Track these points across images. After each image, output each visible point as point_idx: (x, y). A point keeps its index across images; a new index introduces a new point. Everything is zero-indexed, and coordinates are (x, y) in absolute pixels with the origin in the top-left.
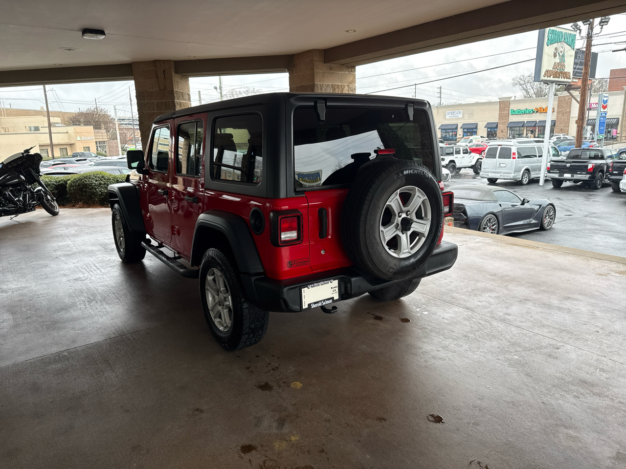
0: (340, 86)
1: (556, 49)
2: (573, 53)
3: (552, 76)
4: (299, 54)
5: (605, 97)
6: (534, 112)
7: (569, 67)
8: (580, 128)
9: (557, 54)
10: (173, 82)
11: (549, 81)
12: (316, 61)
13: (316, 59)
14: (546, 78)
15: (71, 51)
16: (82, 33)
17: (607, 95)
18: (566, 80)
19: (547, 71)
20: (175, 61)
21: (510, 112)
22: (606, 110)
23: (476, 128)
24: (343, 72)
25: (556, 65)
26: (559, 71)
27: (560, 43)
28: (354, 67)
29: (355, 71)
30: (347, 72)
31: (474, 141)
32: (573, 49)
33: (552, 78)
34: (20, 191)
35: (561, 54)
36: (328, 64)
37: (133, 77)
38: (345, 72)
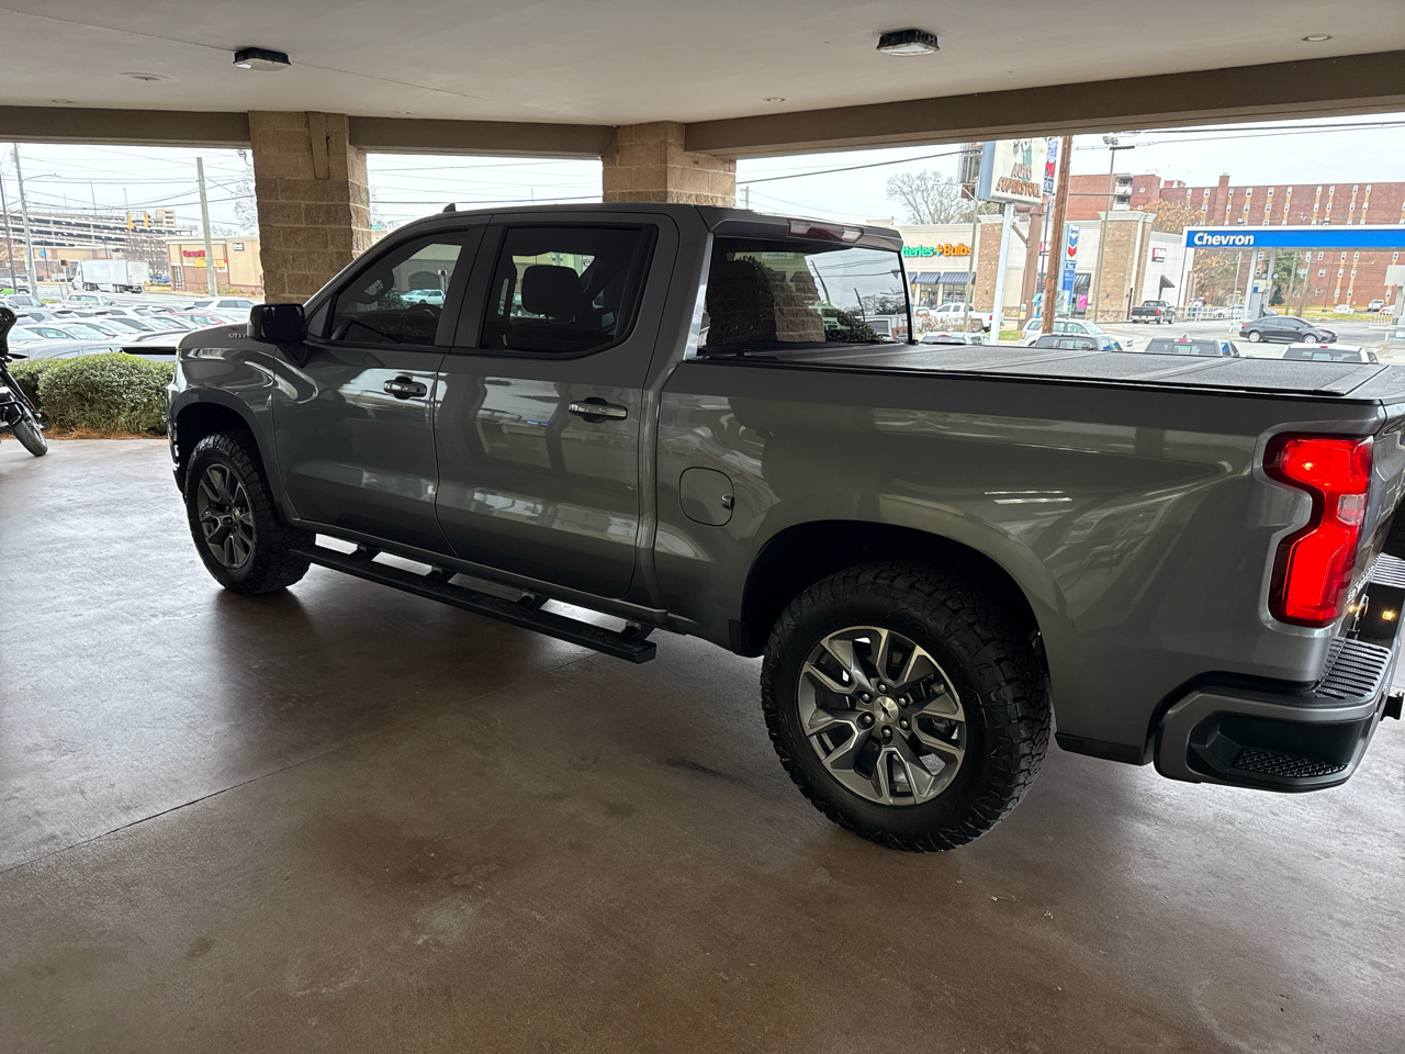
0: (710, 199)
3: (1010, 190)
4: (631, 126)
5: (1073, 232)
6: (935, 254)
7: (1038, 177)
9: (1020, 147)
10: (348, 164)
11: (1005, 199)
12: (671, 144)
13: (672, 141)
14: (1000, 194)
15: (149, 80)
16: (236, 56)
17: (1076, 228)
18: (1032, 199)
19: (1002, 180)
20: (351, 118)
22: (1074, 258)
24: (715, 170)
25: (1017, 169)
26: (1021, 181)
28: (734, 162)
29: (735, 169)
30: (722, 172)
33: (1009, 195)
35: (1025, 148)
36: (692, 153)
37: (249, 143)
38: (717, 172)
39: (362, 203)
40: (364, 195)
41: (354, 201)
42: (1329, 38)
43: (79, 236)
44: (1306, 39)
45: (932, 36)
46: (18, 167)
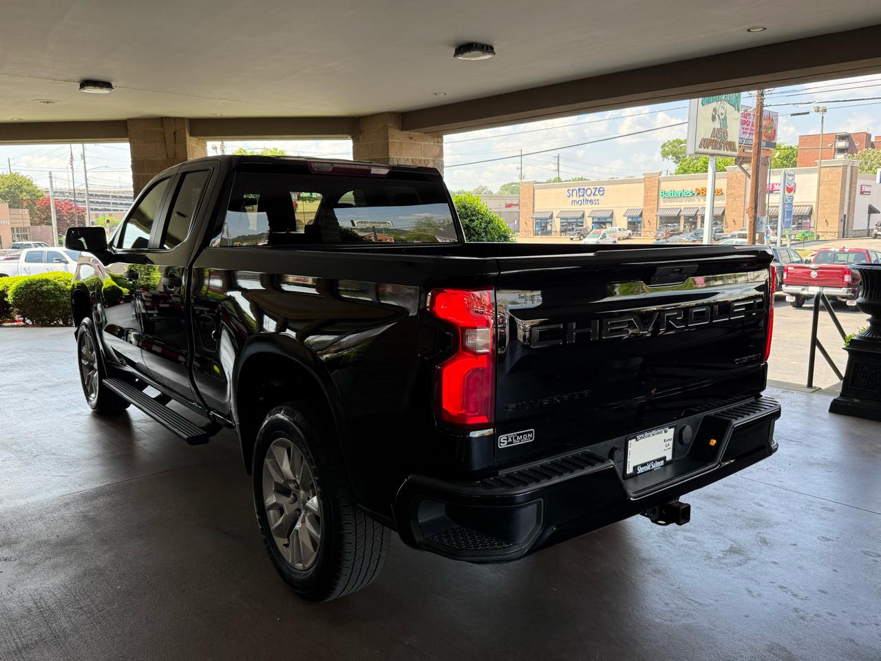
0: (422, 161)
1: (715, 110)
2: (738, 115)
3: (711, 148)
4: (367, 117)
5: (789, 175)
6: (693, 194)
7: (734, 136)
8: (753, 219)
9: (717, 117)
10: (188, 148)
11: (707, 154)
12: (390, 127)
13: (391, 125)
14: (702, 150)
15: (51, 104)
16: (81, 85)
18: (729, 153)
19: (704, 140)
20: (190, 120)
21: (661, 194)
22: (791, 194)
23: (612, 216)
24: (426, 143)
25: (715, 132)
26: (717, 141)
27: (719, 103)
28: (440, 137)
29: (442, 141)
30: (432, 143)
32: (738, 110)
33: (710, 150)
35: (722, 117)
36: (407, 132)
37: (128, 139)
38: (429, 143)
42: (765, 29)
43: (102, 203)
44: (749, 30)
45: (487, 46)
46: (85, 163)
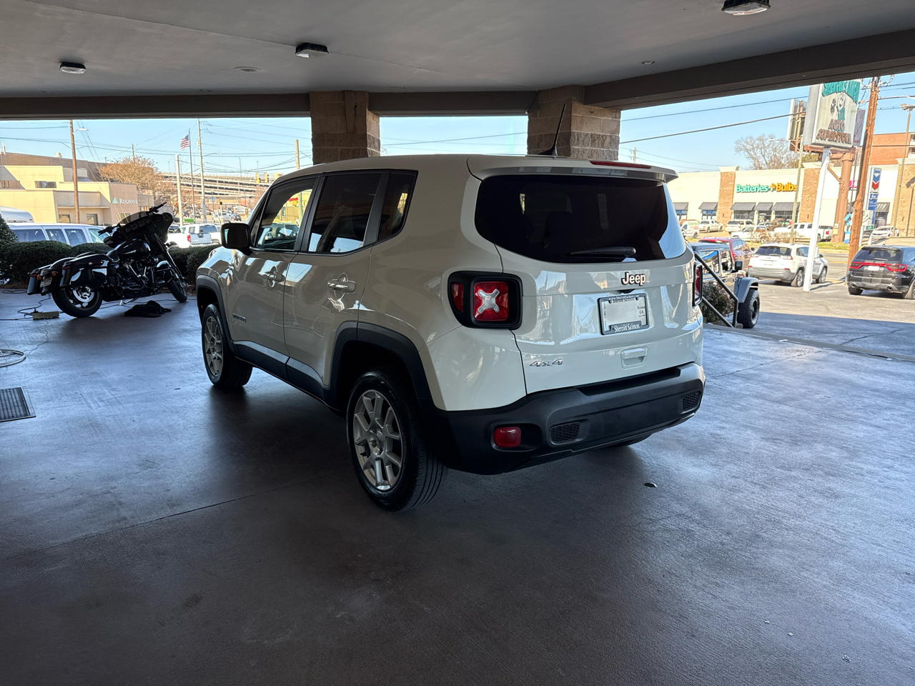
0: (601, 137)
1: (834, 101)
2: (855, 107)
3: (827, 139)
4: (548, 91)
5: (876, 172)
6: (769, 190)
7: (849, 128)
8: (858, 212)
9: (835, 108)
11: (823, 145)
12: (575, 100)
13: (576, 98)
14: (820, 141)
15: (250, 72)
16: (296, 49)
17: (879, 170)
18: (845, 145)
19: (821, 131)
20: (370, 94)
21: (736, 188)
22: (876, 191)
23: (687, 209)
24: (605, 118)
25: (832, 123)
26: (836, 132)
27: (839, 91)
28: (618, 112)
30: (610, 119)
31: (688, 227)
32: (856, 102)
33: (827, 142)
34: (145, 264)
35: (840, 108)
36: (589, 107)
37: (309, 112)
38: (607, 118)
39: (375, 148)
40: (376, 144)
41: (370, 147)
